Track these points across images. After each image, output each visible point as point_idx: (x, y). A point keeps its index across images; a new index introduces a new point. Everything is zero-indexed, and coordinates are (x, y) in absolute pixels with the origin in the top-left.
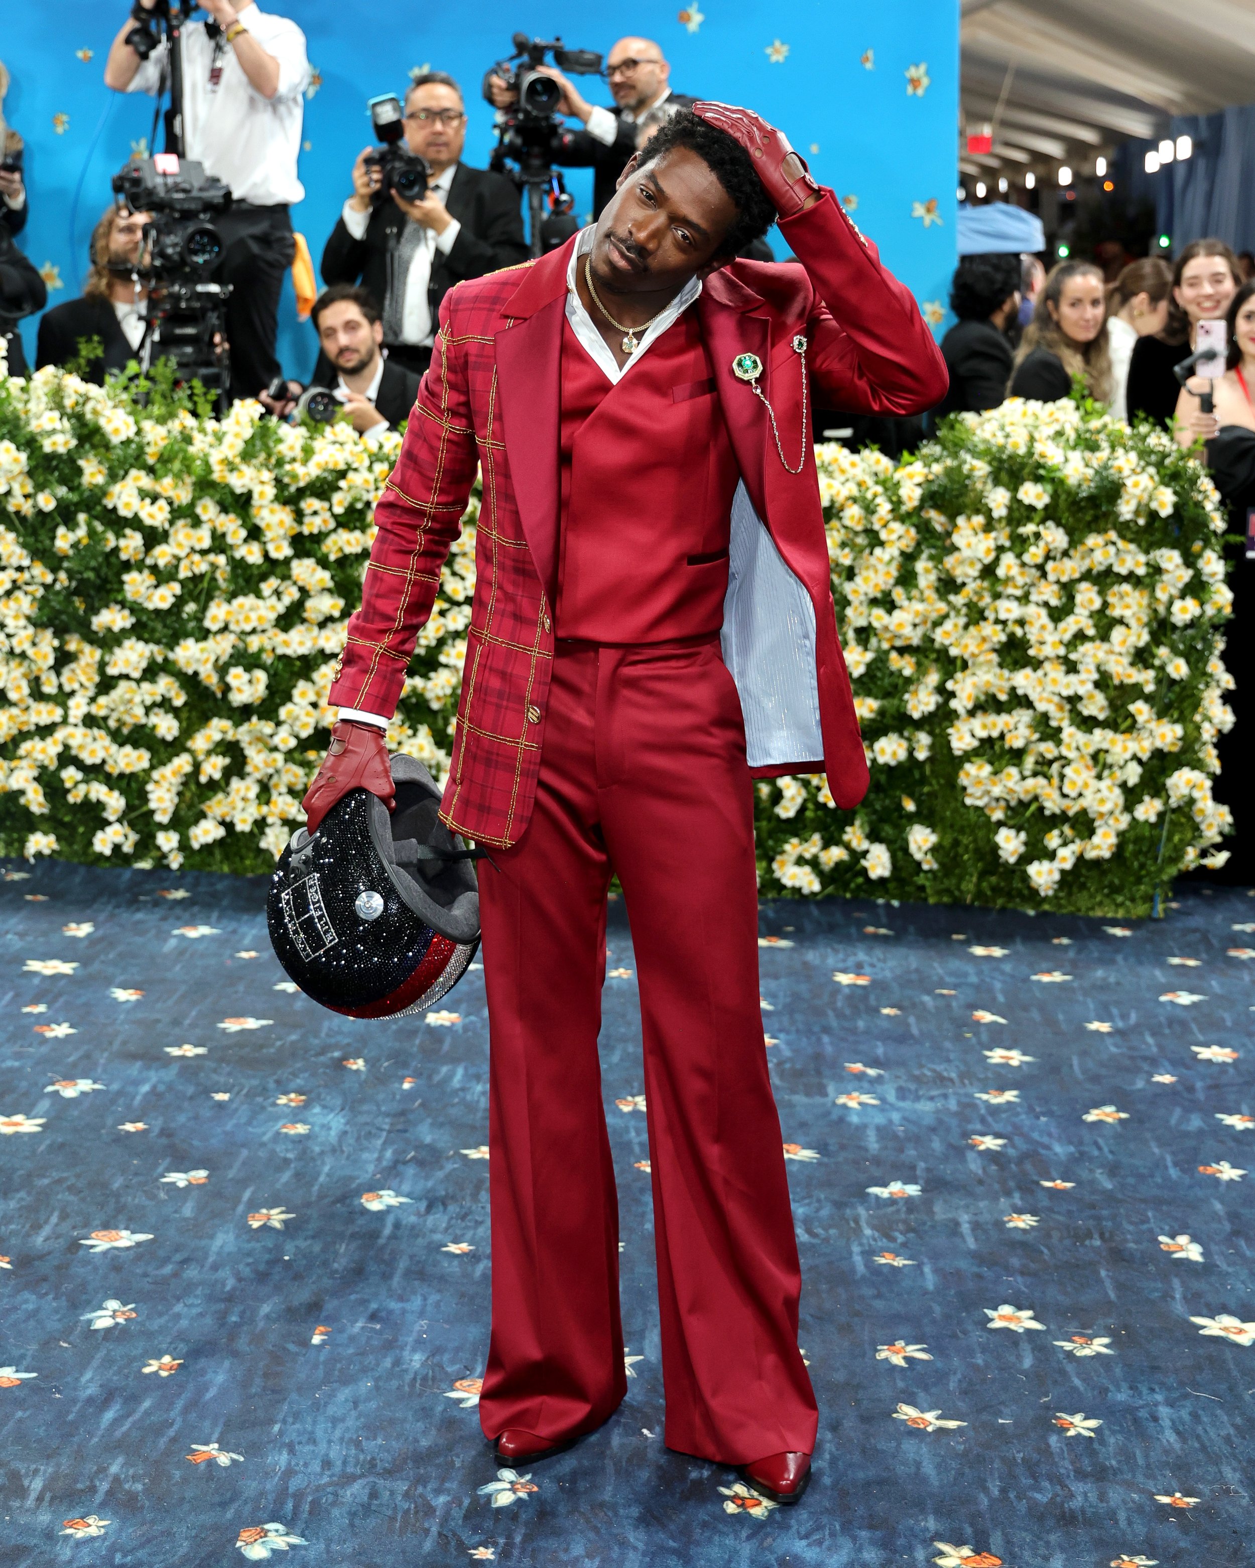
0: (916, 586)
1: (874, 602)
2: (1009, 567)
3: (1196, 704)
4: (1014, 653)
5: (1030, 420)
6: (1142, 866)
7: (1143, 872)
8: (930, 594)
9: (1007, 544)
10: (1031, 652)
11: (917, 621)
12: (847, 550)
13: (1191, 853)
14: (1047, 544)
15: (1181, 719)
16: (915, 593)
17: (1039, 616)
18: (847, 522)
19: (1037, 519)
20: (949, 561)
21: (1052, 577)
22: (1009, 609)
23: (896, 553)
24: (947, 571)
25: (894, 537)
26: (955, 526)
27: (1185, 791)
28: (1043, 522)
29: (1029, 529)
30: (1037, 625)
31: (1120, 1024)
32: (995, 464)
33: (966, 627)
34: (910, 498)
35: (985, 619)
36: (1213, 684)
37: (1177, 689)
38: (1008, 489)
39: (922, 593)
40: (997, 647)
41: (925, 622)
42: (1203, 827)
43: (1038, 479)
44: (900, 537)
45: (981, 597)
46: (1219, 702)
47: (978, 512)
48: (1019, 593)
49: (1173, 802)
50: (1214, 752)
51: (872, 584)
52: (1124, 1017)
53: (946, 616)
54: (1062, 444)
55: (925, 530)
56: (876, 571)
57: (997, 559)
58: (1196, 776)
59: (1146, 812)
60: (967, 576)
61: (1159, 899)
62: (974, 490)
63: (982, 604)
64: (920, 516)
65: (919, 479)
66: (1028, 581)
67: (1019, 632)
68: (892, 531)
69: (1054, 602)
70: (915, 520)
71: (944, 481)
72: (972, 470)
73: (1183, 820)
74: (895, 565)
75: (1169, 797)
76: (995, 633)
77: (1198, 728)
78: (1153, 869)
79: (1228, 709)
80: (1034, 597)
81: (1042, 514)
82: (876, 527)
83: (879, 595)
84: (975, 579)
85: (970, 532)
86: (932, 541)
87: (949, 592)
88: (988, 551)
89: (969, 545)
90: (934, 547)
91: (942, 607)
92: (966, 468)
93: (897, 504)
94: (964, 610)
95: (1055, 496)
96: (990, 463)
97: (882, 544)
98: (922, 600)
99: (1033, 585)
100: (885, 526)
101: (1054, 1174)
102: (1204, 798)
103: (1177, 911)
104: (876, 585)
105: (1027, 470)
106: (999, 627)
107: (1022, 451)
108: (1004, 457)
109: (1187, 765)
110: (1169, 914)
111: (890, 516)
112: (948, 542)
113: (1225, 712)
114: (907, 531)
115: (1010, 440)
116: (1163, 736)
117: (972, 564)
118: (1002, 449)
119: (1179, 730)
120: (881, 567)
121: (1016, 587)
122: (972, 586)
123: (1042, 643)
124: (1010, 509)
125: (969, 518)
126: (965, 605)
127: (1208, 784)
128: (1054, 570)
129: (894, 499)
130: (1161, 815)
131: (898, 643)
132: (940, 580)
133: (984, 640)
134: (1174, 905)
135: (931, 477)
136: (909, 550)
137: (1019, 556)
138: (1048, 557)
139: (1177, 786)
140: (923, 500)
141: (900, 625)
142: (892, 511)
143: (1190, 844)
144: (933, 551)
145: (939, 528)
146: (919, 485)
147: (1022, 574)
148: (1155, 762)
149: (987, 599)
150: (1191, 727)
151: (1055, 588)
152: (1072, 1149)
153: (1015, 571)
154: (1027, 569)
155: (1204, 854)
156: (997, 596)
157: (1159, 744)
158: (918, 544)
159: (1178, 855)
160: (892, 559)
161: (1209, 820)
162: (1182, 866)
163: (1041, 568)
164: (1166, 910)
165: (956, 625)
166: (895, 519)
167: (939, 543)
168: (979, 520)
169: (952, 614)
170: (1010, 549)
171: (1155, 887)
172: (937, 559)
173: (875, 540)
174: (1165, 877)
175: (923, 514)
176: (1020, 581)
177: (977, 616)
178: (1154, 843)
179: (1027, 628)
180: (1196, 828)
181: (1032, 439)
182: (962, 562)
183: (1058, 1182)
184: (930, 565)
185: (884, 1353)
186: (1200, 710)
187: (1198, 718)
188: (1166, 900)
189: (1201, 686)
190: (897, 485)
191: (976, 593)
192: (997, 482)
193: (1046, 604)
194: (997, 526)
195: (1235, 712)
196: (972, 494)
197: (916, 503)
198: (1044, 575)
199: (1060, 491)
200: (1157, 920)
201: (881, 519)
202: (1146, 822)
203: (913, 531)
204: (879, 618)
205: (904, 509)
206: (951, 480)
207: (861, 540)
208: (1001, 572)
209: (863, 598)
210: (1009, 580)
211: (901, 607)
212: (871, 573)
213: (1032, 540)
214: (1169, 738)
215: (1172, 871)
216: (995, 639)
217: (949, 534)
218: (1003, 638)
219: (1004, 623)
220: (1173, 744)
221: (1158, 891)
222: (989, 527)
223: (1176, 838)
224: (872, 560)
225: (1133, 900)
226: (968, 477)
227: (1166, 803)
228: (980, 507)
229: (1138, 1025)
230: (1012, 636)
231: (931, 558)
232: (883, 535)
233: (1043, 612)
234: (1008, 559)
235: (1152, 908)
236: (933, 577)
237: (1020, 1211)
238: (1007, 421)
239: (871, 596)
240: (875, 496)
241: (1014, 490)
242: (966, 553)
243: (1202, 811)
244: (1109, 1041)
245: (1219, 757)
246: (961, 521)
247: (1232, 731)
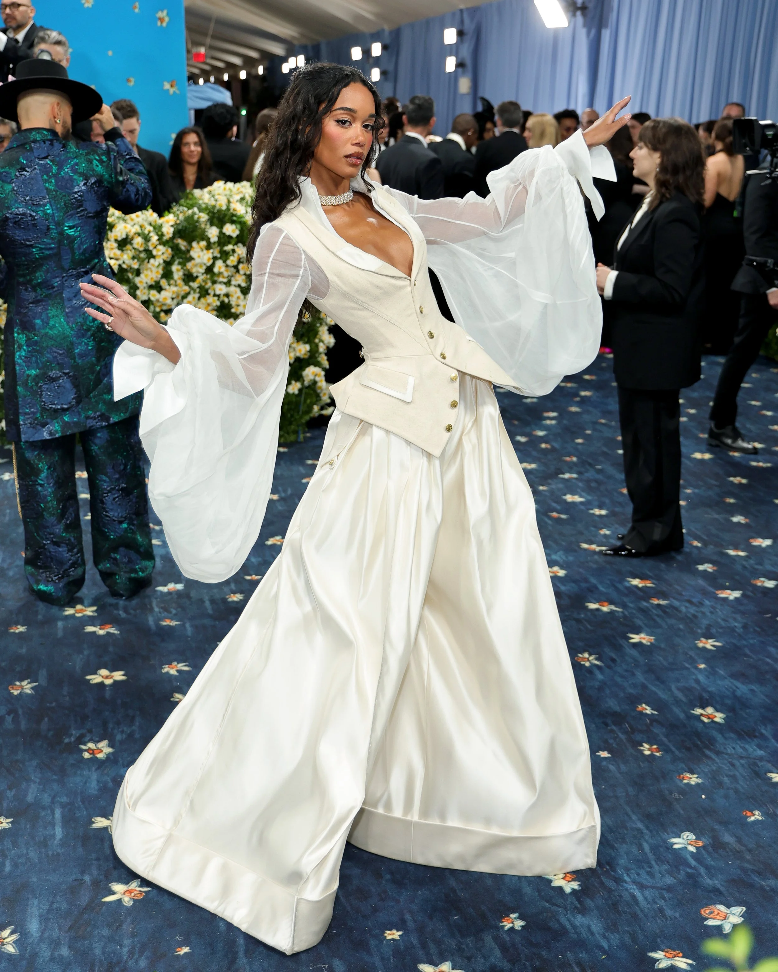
0: (172, 278)
1: (151, 287)
2: (220, 268)
3: (315, 333)
4: (224, 311)
5: (228, 192)
6: (292, 416)
7: (293, 419)
8: (180, 282)
9: (219, 255)
10: (233, 310)
11: (174, 296)
12: (136, 260)
13: (316, 408)
14: (239, 255)
15: (309, 342)
16: (172, 282)
17: (236, 292)
18: (135, 246)
19: (233, 242)
20: (189, 265)
21: (242, 272)
22: (221, 289)
23: (162, 262)
24: (188, 271)
25: (160, 253)
26: (191, 247)
27: (311, 377)
28: (236, 244)
29: (229, 247)
30: (235, 296)
31: (283, 495)
32: (211, 214)
33: (199, 299)
34: (168, 233)
35: (209, 294)
36: (324, 324)
37: (306, 326)
38: (218, 227)
39: (176, 282)
40: (216, 308)
41: (178, 297)
42: (321, 395)
43: (233, 222)
44: (163, 253)
45: (206, 283)
46: (326, 333)
47: (203, 239)
48: (225, 280)
49: (306, 383)
50: (325, 358)
51: (149, 278)
52: (285, 491)
53: (189, 293)
54: (244, 204)
55: (176, 249)
56: (151, 271)
57: (213, 264)
58: (317, 370)
59: (293, 389)
60: (199, 273)
61: (301, 432)
62: (201, 228)
63: (207, 287)
64: (173, 243)
65: (172, 223)
66: (230, 274)
67: (226, 300)
68: (159, 250)
69: (243, 285)
70: (171, 244)
71: (185, 224)
72: (199, 218)
73: (312, 392)
74: (161, 268)
75: (304, 381)
76: (214, 301)
77: (317, 346)
78: (297, 417)
79: (332, 336)
80: (233, 282)
81: (235, 240)
82: (151, 248)
83: (153, 283)
84: (203, 274)
85: (199, 250)
86: (180, 255)
87: (189, 281)
88: (209, 259)
89: (199, 257)
90: (182, 258)
91: (187, 288)
92: (196, 217)
93: (161, 236)
94: (198, 290)
95: (241, 231)
96: (208, 214)
97: (154, 257)
98: (176, 285)
99: (232, 276)
100: (155, 248)
101: (251, 572)
102: (321, 381)
103: (311, 438)
104: (152, 278)
105: (227, 218)
106: (216, 298)
107: (224, 208)
108: (215, 211)
109: (312, 364)
110: (306, 440)
111: (158, 243)
112: (188, 256)
113: (330, 338)
114: (167, 250)
115: (218, 203)
116: (300, 350)
117: (201, 266)
118: (214, 207)
119: (307, 347)
120: (154, 269)
121: (224, 277)
122: (201, 278)
123: (238, 306)
124: (219, 237)
125: (198, 243)
126: (198, 287)
127: (323, 373)
128: (243, 268)
129: (160, 233)
130: (300, 390)
131: (165, 308)
132: (184, 275)
133: (209, 305)
134: (308, 435)
135: (178, 222)
136: (168, 260)
137: (225, 262)
138: (239, 262)
139: (307, 375)
140: (174, 234)
141: (165, 299)
142: (159, 240)
143: (315, 404)
144: (181, 260)
145: (183, 248)
146: (172, 226)
147: (227, 271)
148: (297, 364)
149: (209, 284)
150: (314, 345)
151: (244, 277)
152: (260, 559)
153: (223, 269)
154: (229, 268)
155: (322, 408)
156: (214, 282)
157: (298, 354)
158: (173, 257)
159: (310, 409)
160: (159, 265)
161: (324, 391)
162: (312, 415)
163: (236, 267)
164: (304, 438)
165: (194, 298)
166: (160, 244)
167: (184, 256)
168: (203, 243)
169: (192, 292)
170: (220, 258)
171: (298, 426)
172: (183, 265)
173: (150, 255)
174: (303, 421)
175: (175, 241)
176: (226, 274)
177: (204, 293)
178: (298, 404)
179: (230, 298)
180: (318, 396)
181: (229, 202)
182: (196, 265)
183: (254, 576)
184: (179, 267)
185: (166, 669)
186: (318, 336)
187: (317, 341)
188: (304, 432)
189: (318, 325)
190: (161, 226)
191: (203, 281)
192: (212, 224)
193: (239, 286)
194: (214, 246)
195: (335, 337)
196: (199, 231)
197: (171, 235)
198: (238, 271)
199: (244, 228)
200: (300, 443)
201: (153, 244)
202: (293, 394)
203: (170, 250)
204: (154, 296)
205: (165, 238)
206: (189, 224)
207: (143, 255)
208: (216, 270)
209: (145, 285)
210: (220, 274)
211: (165, 290)
212: (149, 272)
213: (231, 253)
214: (303, 352)
215: (307, 418)
216: (214, 304)
217: (188, 251)
218: (218, 303)
219: (219, 296)
220: (305, 354)
221: (300, 428)
222: (209, 247)
223: (308, 401)
224: (149, 265)
225: (288, 433)
226: (197, 221)
227: (303, 384)
228: (204, 237)
229: (292, 495)
230: (222, 303)
231: (180, 263)
232: (155, 252)
233: (238, 290)
234: (219, 263)
235: (298, 437)
236: (181, 273)
237: (234, 593)
238: (216, 192)
239: (149, 284)
240: (149, 232)
241: (221, 227)
242: (197, 261)
243: (320, 388)
244: (278, 504)
245: (328, 360)
246: (194, 244)
247: (334, 347)
